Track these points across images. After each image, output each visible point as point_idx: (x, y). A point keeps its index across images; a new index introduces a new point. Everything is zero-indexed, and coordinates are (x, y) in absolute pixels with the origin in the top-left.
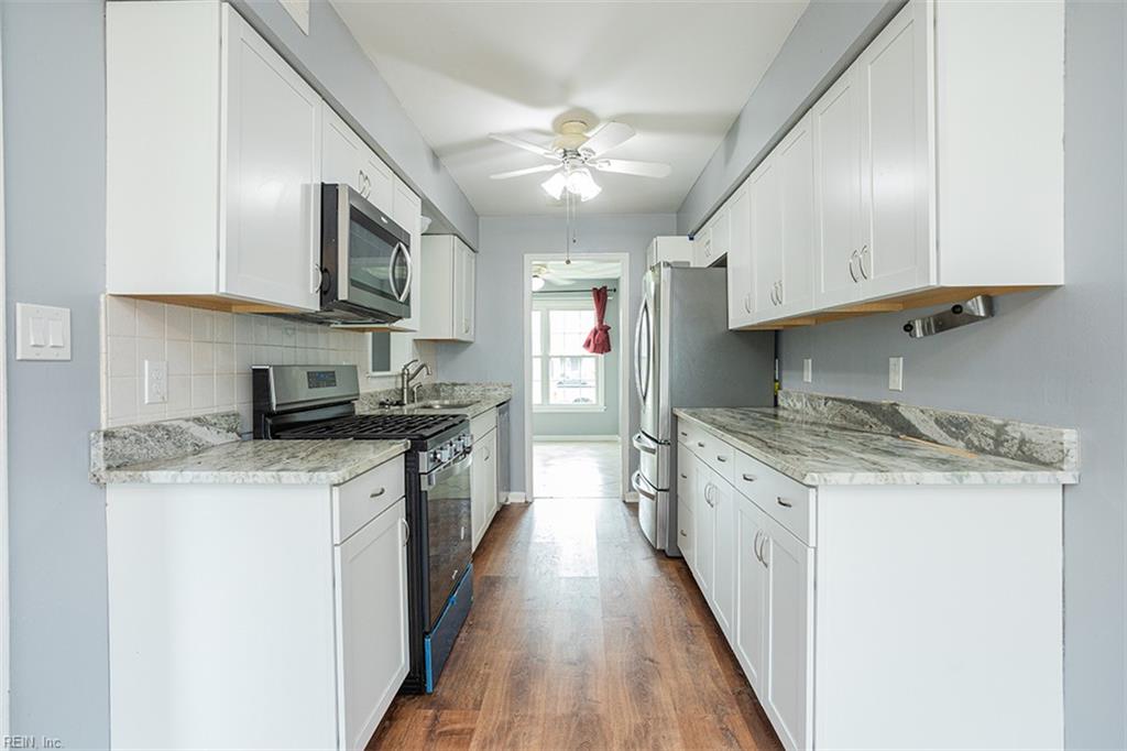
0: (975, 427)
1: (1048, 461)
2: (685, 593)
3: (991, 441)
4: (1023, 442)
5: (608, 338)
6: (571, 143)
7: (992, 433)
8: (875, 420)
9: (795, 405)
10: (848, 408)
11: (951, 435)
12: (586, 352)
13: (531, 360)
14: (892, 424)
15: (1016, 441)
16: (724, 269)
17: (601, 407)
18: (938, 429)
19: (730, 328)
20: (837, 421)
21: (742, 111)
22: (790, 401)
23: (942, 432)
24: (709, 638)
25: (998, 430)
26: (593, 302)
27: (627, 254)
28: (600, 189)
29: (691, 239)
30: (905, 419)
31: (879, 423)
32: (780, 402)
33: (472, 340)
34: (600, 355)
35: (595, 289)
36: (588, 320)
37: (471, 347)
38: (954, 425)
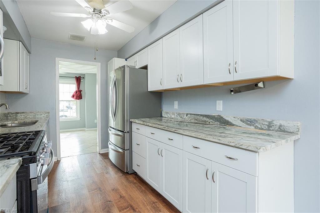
0: (259, 122)
1: (291, 131)
2: (143, 188)
3: (266, 126)
4: (281, 126)
5: (81, 94)
6: (98, 7)
7: (267, 124)
8: (212, 121)
9: (171, 116)
10: (198, 117)
11: (248, 124)
12: (73, 99)
13: (59, 102)
14: (220, 122)
15: (278, 126)
16: (146, 70)
17: (79, 119)
18: (242, 123)
19: (148, 91)
20: (192, 121)
21: (162, 14)
22: (168, 115)
23: (243, 124)
24: (164, 206)
25: (269, 123)
26: (76, 81)
27: (100, 63)
28: (107, 31)
29: (126, 60)
30: (226, 120)
31: (214, 121)
32: (163, 115)
33: (28, 93)
34: (78, 100)
35: (76, 77)
36: (73, 88)
37: (28, 95)
38: (249, 121)
